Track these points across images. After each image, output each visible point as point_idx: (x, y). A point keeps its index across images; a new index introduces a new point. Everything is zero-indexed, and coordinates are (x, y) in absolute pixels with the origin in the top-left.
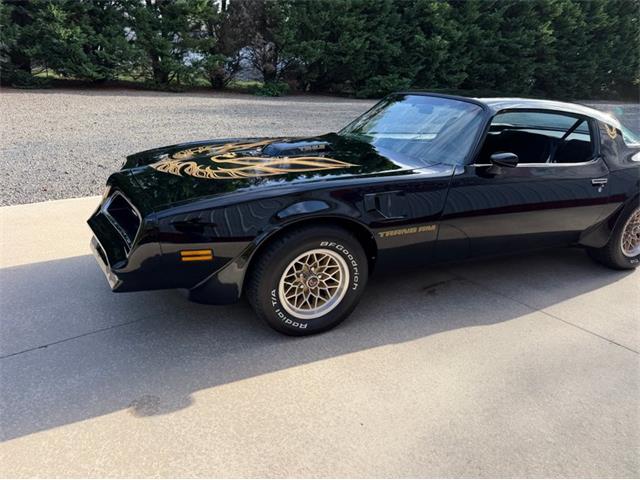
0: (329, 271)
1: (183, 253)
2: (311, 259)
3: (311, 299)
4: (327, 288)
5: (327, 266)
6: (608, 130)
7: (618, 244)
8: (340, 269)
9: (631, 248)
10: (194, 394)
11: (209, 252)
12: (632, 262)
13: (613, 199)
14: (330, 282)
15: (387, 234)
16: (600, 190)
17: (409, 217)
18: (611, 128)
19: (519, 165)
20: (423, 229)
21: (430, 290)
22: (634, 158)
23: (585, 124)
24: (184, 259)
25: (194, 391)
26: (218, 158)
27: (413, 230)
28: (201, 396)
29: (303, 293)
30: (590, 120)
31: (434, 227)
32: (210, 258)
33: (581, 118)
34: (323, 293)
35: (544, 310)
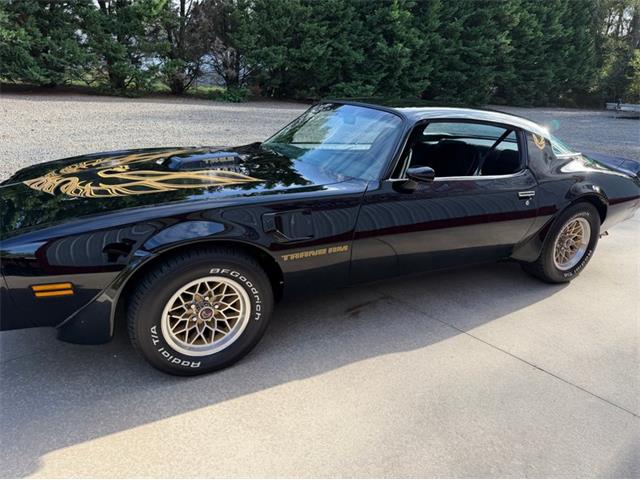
0: (227, 300)
1: (35, 288)
2: (203, 288)
3: (207, 333)
4: (226, 319)
5: (223, 295)
6: (536, 140)
7: (550, 256)
8: (239, 298)
9: (564, 261)
10: (45, 457)
11: (69, 286)
12: (566, 275)
13: (542, 212)
14: (229, 312)
15: (292, 257)
16: (527, 203)
17: (317, 237)
18: (539, 138)
19: (436, 179)
20: (333, 250)
21: (354, 312)
22: (563, 170)
23: (513, 134)
24: (38, 295)
25: (46, 452)
26: (106, 173)
27: (322, 251)
28: (54, 459)
29: (196, 326)
30: (518, 130)
31: (346, 248)
32: (71, 292)
33: (510, 128)
34: (222, 325)
35: (470, 332)
